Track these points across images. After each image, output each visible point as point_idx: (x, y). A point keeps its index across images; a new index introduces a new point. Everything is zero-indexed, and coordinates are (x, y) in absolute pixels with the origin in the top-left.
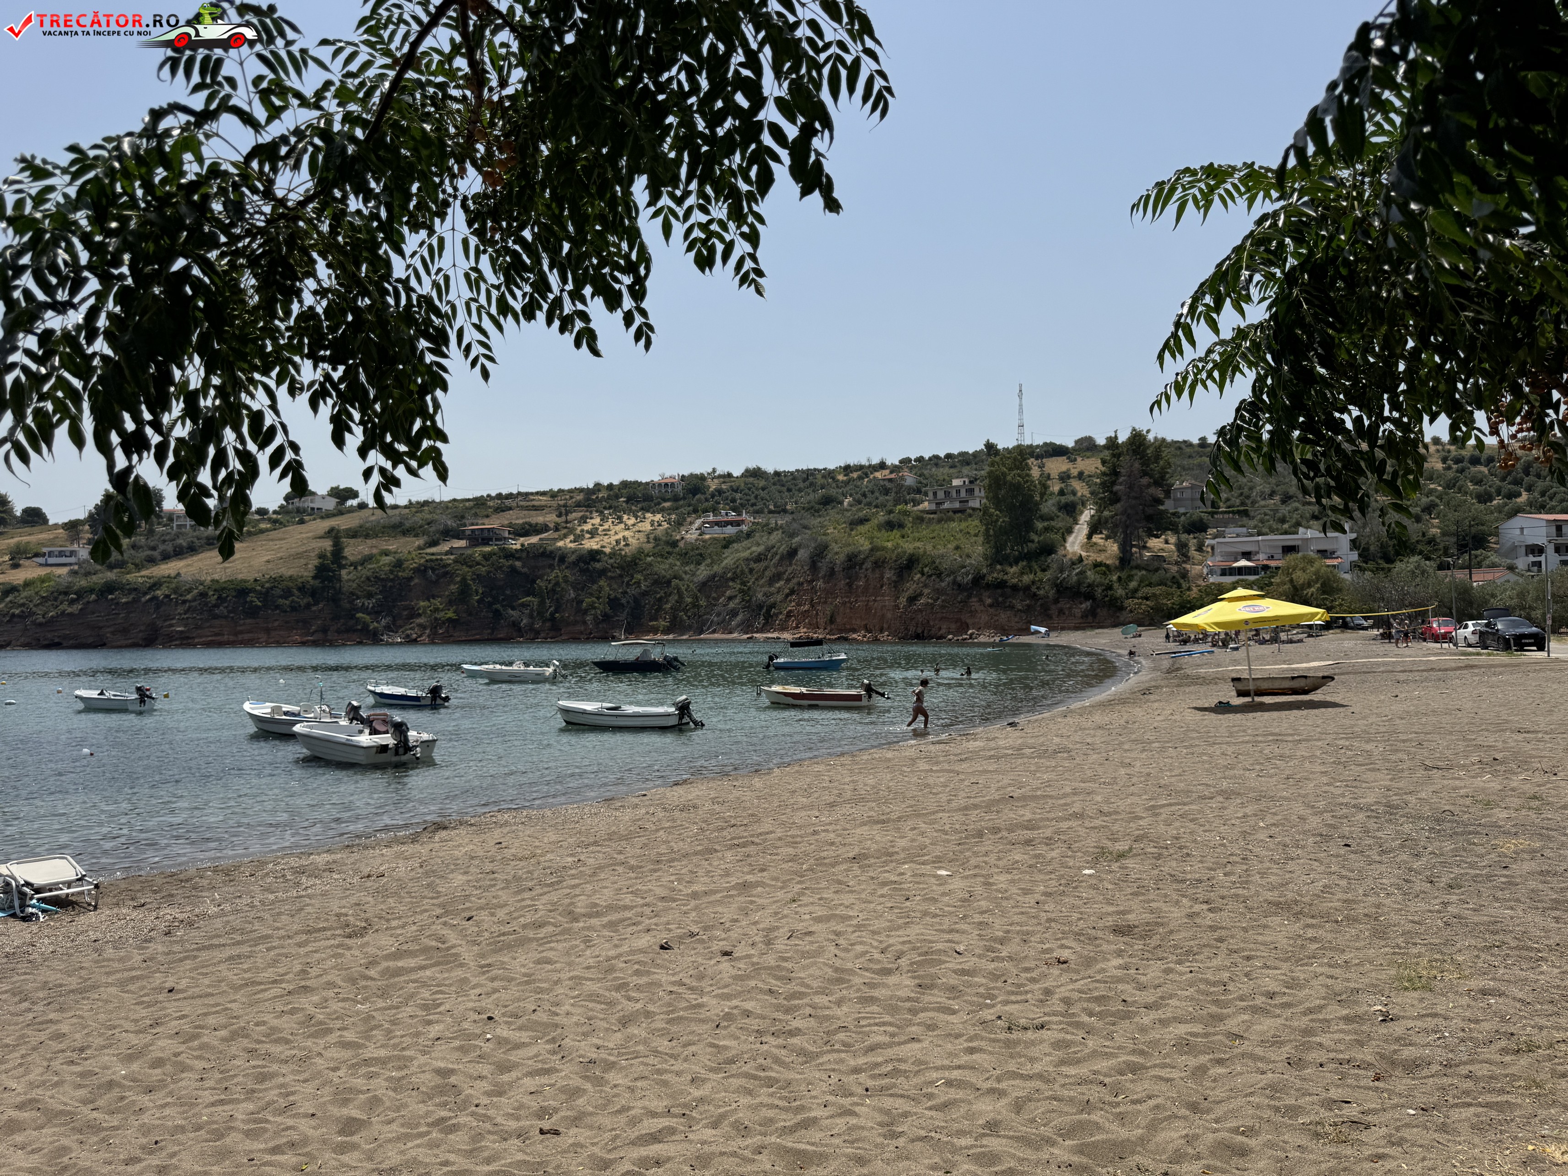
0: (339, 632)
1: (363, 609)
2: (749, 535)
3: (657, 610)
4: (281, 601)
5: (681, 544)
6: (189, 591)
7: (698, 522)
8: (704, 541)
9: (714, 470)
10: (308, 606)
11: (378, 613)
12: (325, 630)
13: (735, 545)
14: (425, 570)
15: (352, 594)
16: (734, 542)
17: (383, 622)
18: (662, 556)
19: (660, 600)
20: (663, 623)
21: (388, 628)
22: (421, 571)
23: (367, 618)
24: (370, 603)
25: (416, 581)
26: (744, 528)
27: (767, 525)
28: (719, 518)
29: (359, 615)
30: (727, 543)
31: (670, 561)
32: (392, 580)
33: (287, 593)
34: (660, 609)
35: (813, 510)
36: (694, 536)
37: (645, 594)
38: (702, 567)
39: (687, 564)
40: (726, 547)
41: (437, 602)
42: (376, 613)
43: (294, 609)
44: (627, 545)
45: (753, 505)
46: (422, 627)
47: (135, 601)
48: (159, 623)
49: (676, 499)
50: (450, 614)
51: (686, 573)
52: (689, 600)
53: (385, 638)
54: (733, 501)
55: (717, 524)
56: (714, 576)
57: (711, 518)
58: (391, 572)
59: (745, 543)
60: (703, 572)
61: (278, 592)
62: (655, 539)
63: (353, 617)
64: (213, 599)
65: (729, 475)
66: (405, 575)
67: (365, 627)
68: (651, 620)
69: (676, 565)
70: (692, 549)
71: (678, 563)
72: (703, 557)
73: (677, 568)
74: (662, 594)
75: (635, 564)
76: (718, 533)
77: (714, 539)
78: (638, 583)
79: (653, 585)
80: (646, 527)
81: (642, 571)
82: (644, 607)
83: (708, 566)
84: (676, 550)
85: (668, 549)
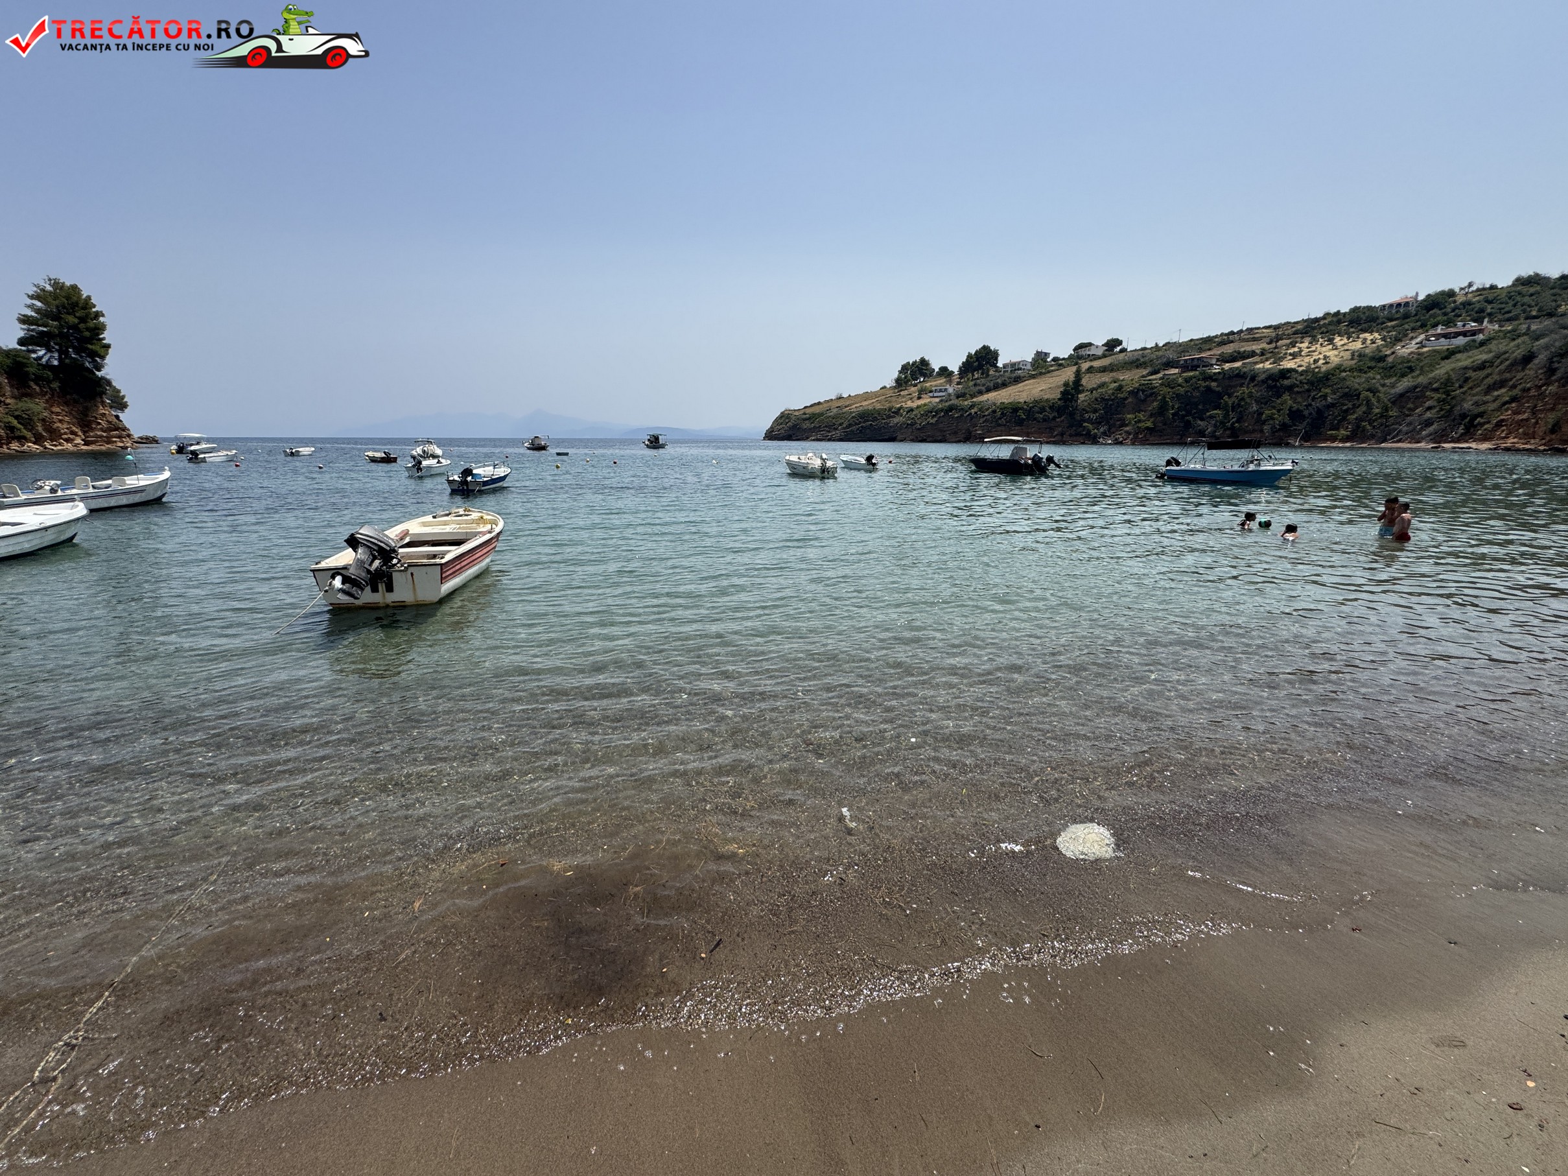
0: (1071, 436)
1: (1089, 421)
2: (1484, 343)
3: (1340, 421)
4: (1037, 415)
5: (1390, 359)
6: (987, 409)
7: (1422, 337)
8: (1422, 354)
10: (1054, 418)
11: (1100, 423)
12: (1062, 434)
13: (1459, 356)
14: (1137, 392)
15: (1084, 410)
16: (1460, 352)
17: (1102, 430)
18: (1361, 371)
19: (1347, 411)
20: (1343, 433)
21: (1104, 434)
22: (1134, 393)
23: (1090, 426)
24: (1094, 416)
25: (1130, 400)
26: (1481, 337)
27: (1513, 331)
28: (1453, 330)
29: (1086, 424)
30: (1450, 354)
31: (1370, 375)
32: (1112, 400)
33: (1043, 410)
34: (1343, 420)
36: (1409, 351)
38: (1405, 379)
39: (1390, 376)
40: (1447, 358)
41: (1141, 416)
42: (1098, 423)
43: (1045, 420)
44: (1327, 363)
46: (1128, 433)
47: (962, 415)
48: (971, 429)
49: (1404, 317)
50: (1149, 424)
51: (1383, 385)
52: (1378, 411)
53: (1101, 440)
55: (1445, 336)
56: (1415, 387)
57: (1439, 332)
58: (1113, 394)
59: (1475, 352)
60: (1405, 384)
61: (1036, 409)
62: (1360, 356)
63: (1081, 426)
64: (999, 414)
66: (1122, 396)
67: (1089, 432)
68: (1330, 430)
69: (1374, 378)
70: (1402, 363)
71: (1378, 377)
72: (1411, 369)
73: (1374, 381)
74: (1350, 405)
75: (1328, 379)
76: (1444, 344)
77: (1435, 351)
78: (1325, 397)
79: (1341, 397)
80: (1358, 345)
81: (1332, 386)
82: (1326, 418)
83: (1413, 377)
84: (1381, 365)
85: (1373, 364)
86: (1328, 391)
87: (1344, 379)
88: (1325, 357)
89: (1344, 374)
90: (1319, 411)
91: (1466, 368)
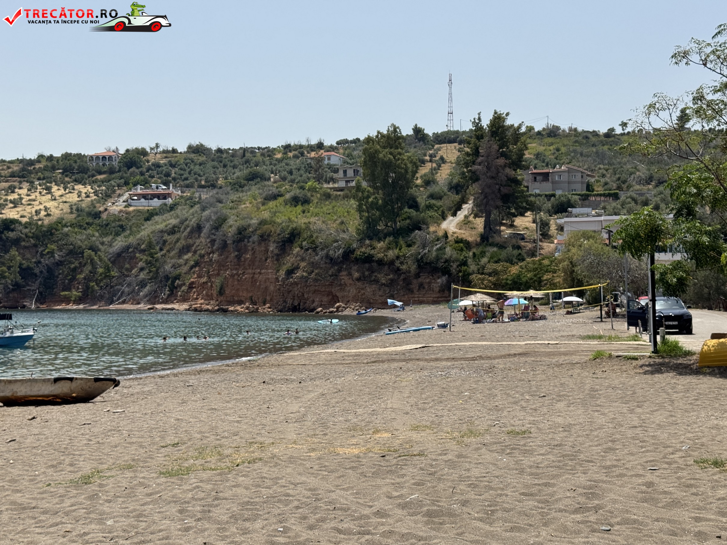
2: (172, 208)
3: (71, 281)
5: (104, 216)
7: (126, 195)
8: (128, 213)
9: (157, 146)
13: (156, 218)
16: (157, 214)
18: (80, 227)
19: (74, 269)
20: (75, 293)
26: (170, 201)
27: (191, 198)
28: (149, 191)
30: (150, 216)
31: (89, 231)
34: (74, 279)
35: (238, 186)
36: (118, 208)
37: (59, 264)
38: (119, 238)
39: (107, 235)
40: (147, 219)
44: (48, 215)
45: (186, 179)
49: (111, 171)
51: (103, 243)
52: (101, 270)
54: (168, 175)
55: (145, 197)
56: (128, 247)
57: (139, 191)
59: (167, 215)
60: (119, 243)
62: (77, 210)
65: (174, 151)
68: (64, 290)
69: (93, 236)
70: (114, 221)
71: (97, 234)
72: (123, 228)
73: (94, 239)
74: (76, 264)
75: (52, 234)
76: (144, 205)
77: (138, 211)
78: (52, 253)
79: (67, 255)
80: (73, 198)
81: (57, 242)
82: (58, 277)
83: (125, 237)
84: (97, 221)
85: (89, 220)
86: (53, 247)
87: (67, 235)
88: (46, 209)
89: (66, 229)
90: (50, 270)
91: (162, 231)
